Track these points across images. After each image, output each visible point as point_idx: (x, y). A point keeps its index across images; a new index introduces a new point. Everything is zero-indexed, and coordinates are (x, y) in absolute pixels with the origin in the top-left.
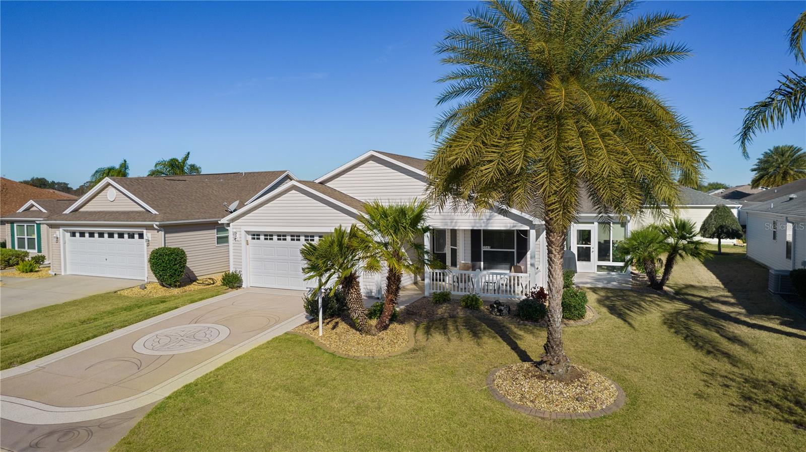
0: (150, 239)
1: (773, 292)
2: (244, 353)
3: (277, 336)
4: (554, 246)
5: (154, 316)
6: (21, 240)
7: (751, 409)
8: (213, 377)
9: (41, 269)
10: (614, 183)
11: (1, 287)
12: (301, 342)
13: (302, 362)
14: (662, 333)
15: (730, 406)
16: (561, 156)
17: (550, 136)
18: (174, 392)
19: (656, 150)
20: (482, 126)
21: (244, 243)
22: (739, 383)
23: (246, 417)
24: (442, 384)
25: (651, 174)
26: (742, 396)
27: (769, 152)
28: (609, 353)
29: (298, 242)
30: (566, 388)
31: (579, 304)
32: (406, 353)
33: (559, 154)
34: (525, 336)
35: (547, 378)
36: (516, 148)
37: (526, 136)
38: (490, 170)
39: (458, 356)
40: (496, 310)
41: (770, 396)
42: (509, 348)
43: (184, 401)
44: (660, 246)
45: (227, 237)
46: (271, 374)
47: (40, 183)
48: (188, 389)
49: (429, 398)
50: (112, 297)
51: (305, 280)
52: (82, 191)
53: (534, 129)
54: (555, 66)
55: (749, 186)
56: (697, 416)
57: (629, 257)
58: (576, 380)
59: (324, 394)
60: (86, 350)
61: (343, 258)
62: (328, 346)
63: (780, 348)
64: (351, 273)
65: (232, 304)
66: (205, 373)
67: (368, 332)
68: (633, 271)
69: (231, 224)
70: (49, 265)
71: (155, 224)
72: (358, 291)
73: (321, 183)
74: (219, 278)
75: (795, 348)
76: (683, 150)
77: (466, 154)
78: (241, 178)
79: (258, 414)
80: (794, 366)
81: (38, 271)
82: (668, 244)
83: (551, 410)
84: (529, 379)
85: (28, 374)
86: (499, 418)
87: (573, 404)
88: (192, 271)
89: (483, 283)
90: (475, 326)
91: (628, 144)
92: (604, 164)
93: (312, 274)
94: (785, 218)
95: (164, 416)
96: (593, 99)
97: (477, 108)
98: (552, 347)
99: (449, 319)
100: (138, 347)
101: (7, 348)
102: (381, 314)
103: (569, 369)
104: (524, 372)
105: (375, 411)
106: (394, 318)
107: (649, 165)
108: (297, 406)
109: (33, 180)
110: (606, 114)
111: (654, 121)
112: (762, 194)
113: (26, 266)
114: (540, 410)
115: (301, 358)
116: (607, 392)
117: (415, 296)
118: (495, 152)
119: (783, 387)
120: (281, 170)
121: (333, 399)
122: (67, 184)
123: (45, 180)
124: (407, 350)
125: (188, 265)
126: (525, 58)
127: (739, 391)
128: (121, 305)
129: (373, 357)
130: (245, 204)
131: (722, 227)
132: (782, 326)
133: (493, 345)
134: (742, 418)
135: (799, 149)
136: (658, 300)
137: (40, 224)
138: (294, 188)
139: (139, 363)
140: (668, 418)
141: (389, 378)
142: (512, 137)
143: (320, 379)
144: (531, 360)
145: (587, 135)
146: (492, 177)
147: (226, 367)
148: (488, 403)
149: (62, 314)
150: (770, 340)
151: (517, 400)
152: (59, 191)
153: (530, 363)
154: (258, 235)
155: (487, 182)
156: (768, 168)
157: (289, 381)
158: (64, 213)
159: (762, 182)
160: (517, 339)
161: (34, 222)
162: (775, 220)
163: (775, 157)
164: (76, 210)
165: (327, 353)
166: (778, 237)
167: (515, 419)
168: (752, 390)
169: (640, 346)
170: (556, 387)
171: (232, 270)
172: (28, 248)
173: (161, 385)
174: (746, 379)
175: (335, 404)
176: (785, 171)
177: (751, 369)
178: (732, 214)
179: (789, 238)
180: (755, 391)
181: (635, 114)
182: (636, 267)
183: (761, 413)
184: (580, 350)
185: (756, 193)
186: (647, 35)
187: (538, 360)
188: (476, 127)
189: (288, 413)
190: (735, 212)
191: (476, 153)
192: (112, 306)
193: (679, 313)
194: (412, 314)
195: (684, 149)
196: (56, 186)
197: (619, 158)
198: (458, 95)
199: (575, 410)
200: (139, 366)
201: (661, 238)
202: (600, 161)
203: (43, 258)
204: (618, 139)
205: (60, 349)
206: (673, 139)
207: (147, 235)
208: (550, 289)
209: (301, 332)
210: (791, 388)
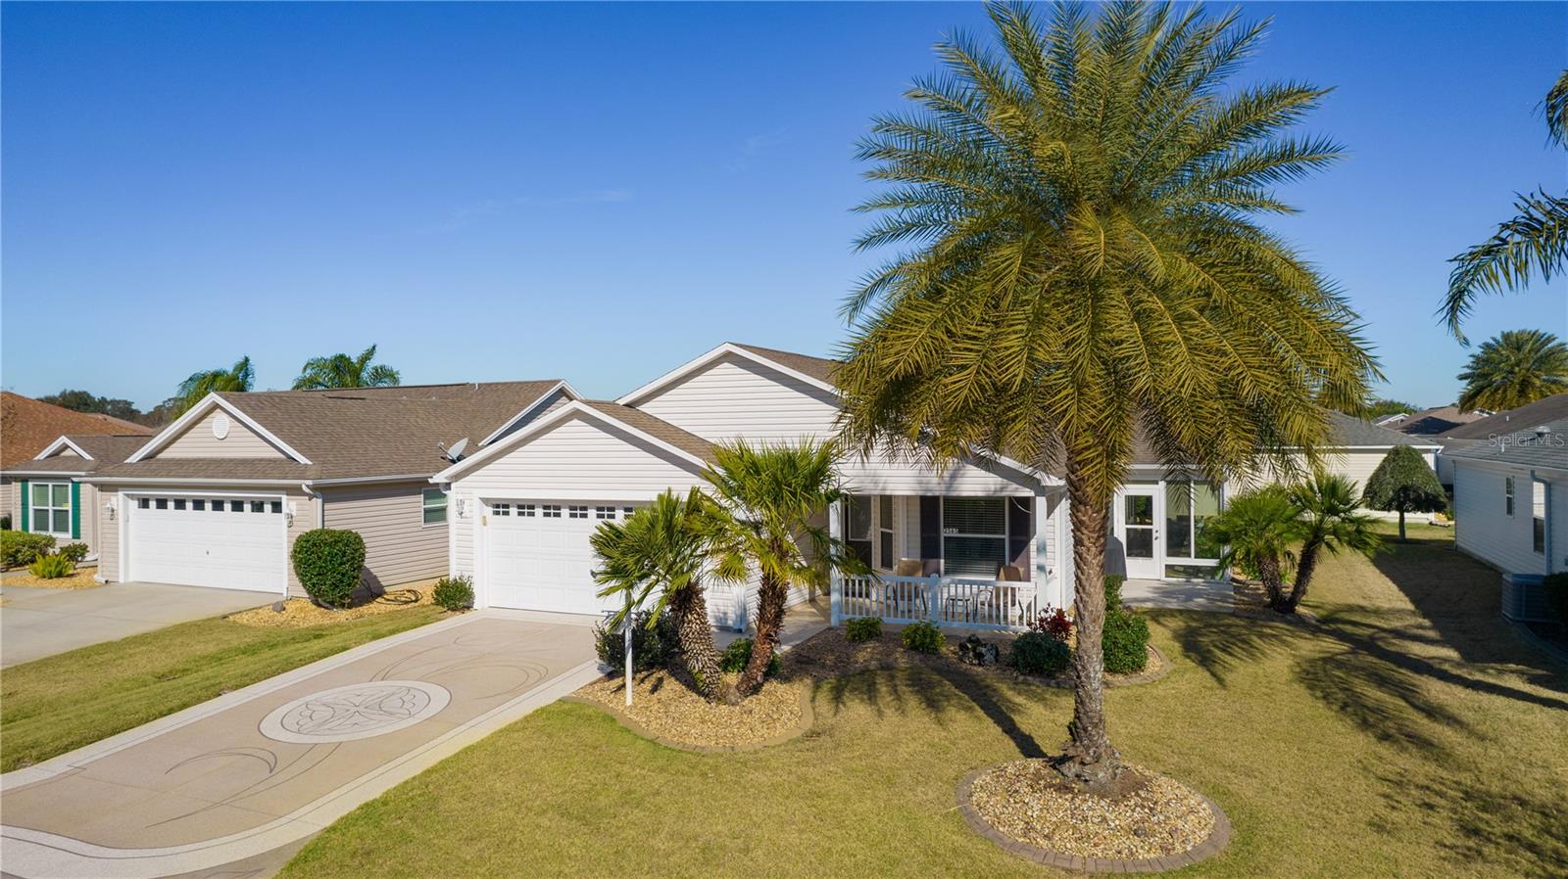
0: (294, 514)
1: (1510, 617)
2: (479, 740)
3: (543, 705)
4: (1085, 532)
5: (302, 665)
6: (41, 516)
7: (1480, 853)
8: (419, 788)
9: (79, 571)
10: (1201, 408)
11: (3, 607)
12: (589, 718)
13: (593, 758)
14: (1298, 700)
15: (1437, 846)
16: (1099, 357)
17: (1077, 320)
18: (342, 818)
19: (1283, 347)
20: (945, 300)
21: (477, 521)
22: (1453, 800)
23: (484, 869)
24: (869, 802)
25: (1273, 392)
26: (1461, 826)
27: (1492, 342)
28: (1195, 740)
29: (584, 519)
30: (1114, 810)
31: (1133, 643)
32: (797, 740)
33: (1095, 354)
34: (1028, 706)
35: (1076, 791)
36: (1013, 342)
37: (1031, 319)
38: (961, 384)
39: (899, 746)
40: (971, 654)
41: (1516, 827)
42: (1000, 729)
43: (361, 837)
44: (1288, 526)
45: (444, 510)
46: (533, 781)
47: (78, 402)
48: (369, 812)
49: (844, 831)
50: (218, 628)
51: (600, 595)
52: (159, 418)
53: (1046, 305)
54: (1083, 185)
55: (1454, 408)
56: (1374, 867)
57: (1227, 549)
58: (1133, 794)
59: (637, 822)
60: (168, 733)
61: (675, 552)
62: (644, 725)
63: (1530, 730)
64: (689, 582)
65: (455, 643)
66: (403, 780)
67: (721, 699)
68: (1236, 577)
69: (452, 485)
70: (93, 564)
71: (305, 484)
72: (702, 616)
73: (628, 405)
74: (427, 590)
75: (1562, 730)
76: (1333, 346)
77: (916, 354)
78: (472, 395)
79: (509, 863)
80: (1561, 766)
81: (72, 575)
82: (1304, 523)
83: (1086, 855)
84: (1041, 792)
85: (50, 782)
86: (983, 870)
87: (1128, 842)
88: (375, 577)
89: (944, 601)
90: (931, 685)
91: (1228, 334)
92: (1183, 373)
93: (613, 583)
94: (1529, 473)
95: (322, 867)
96: (1159, 248)
97: (935, 265)
98: (1085, 730)
99: (879, 672)
100: (271, 727)
101: (11, 728)
102: (747, 662)
103: (1119, 771)
104: (1031, 779)
105: (739, 857)
106: (772, 671)
107: (1269, 374)
108: (585, 847)
109: (63, 395)
110: (1184, 277)
111: (1277, 290)
112: (1481, 424)
113: (50, 565)
114: (1063, 853)
115: (591, 750)
116: (1193, 817)
117: (811, 626)
118: (971, 350)
119: (1542, 810)
120: (549, 379)
121: (656, 832)
122: (130, 404)
123: (88, 395)
124: (799, 735)
125: (367, 564)
126: (1027, 169)
127: (1454, 816)
128: (235, 643)
129: (733, 749)
130: (480, 444)
131: (1405, 489)
132: (1533, 686)
133: (968, 726)
134: (1463, 872)
135: (1549, 337)
136: (1287, 633)
137: (80, 483)
138: (577, 414)
139: (272, 760)
140: (1316, 872)
141: (765, 789)
142: (1003, 321)
143: (630, 792)
144: (1043, 755)
145: (1148, 316)
146: (966, 396)
147: (444, 768)
148: (959, 840)
149: (120, 661)
150: (1510, 714)
151: (1017, 835)
152: (115, 416)
153: (1041, 760)
154: (505, 506)
155: (956, 407)
156: (1492, 374)
157: (568, 796)
158: (128, 461)
159: (1480, 400)
160: (1013, 711)
161: (67, 478)
162: (1510, 476)
163: (1504, 352)
164: (150, 457)
165: (642, 739)
166: (1517, 510)
167: (1015, 872)
168: (1480, 814)
169: (1256, 725)
170: (1094, 807)
171: (453, 574)
172: (55, 530)
173: (314, 804)
174: (1466, 793)
175: (660, 843)
176: (1523, 380)
177: (1476, 772)
178: (1425, 463)
179: (1539, 511)
180: (1486, 816)
181: (1240, 277)
182: (1242, 568)
183: (1500, 862)
184: (1137, 733)
185: (1469, 421)
186: (1259, 125)
187: (1057, 753)
188: (934, 302)
189: (568, 861)
190: (1430, 459)
191: (934, 352)
192: (218, 645)
193: (1329, 660)
194: (807, 663)
195: (1334, 343)
196: (109, 407)
197: (1211, 362)
198: (898, 235)
199: (1132, 854)
200: (272, 766)
201: (1290, 511)
202: (1175, 366)
203: (84, 549)
204: (1209, 326)
205: (115, 732)
206: (1313, 325)
207: (288, 505)
208: (1080, 614)
209: (590, 697)
210: (1558, 811)
